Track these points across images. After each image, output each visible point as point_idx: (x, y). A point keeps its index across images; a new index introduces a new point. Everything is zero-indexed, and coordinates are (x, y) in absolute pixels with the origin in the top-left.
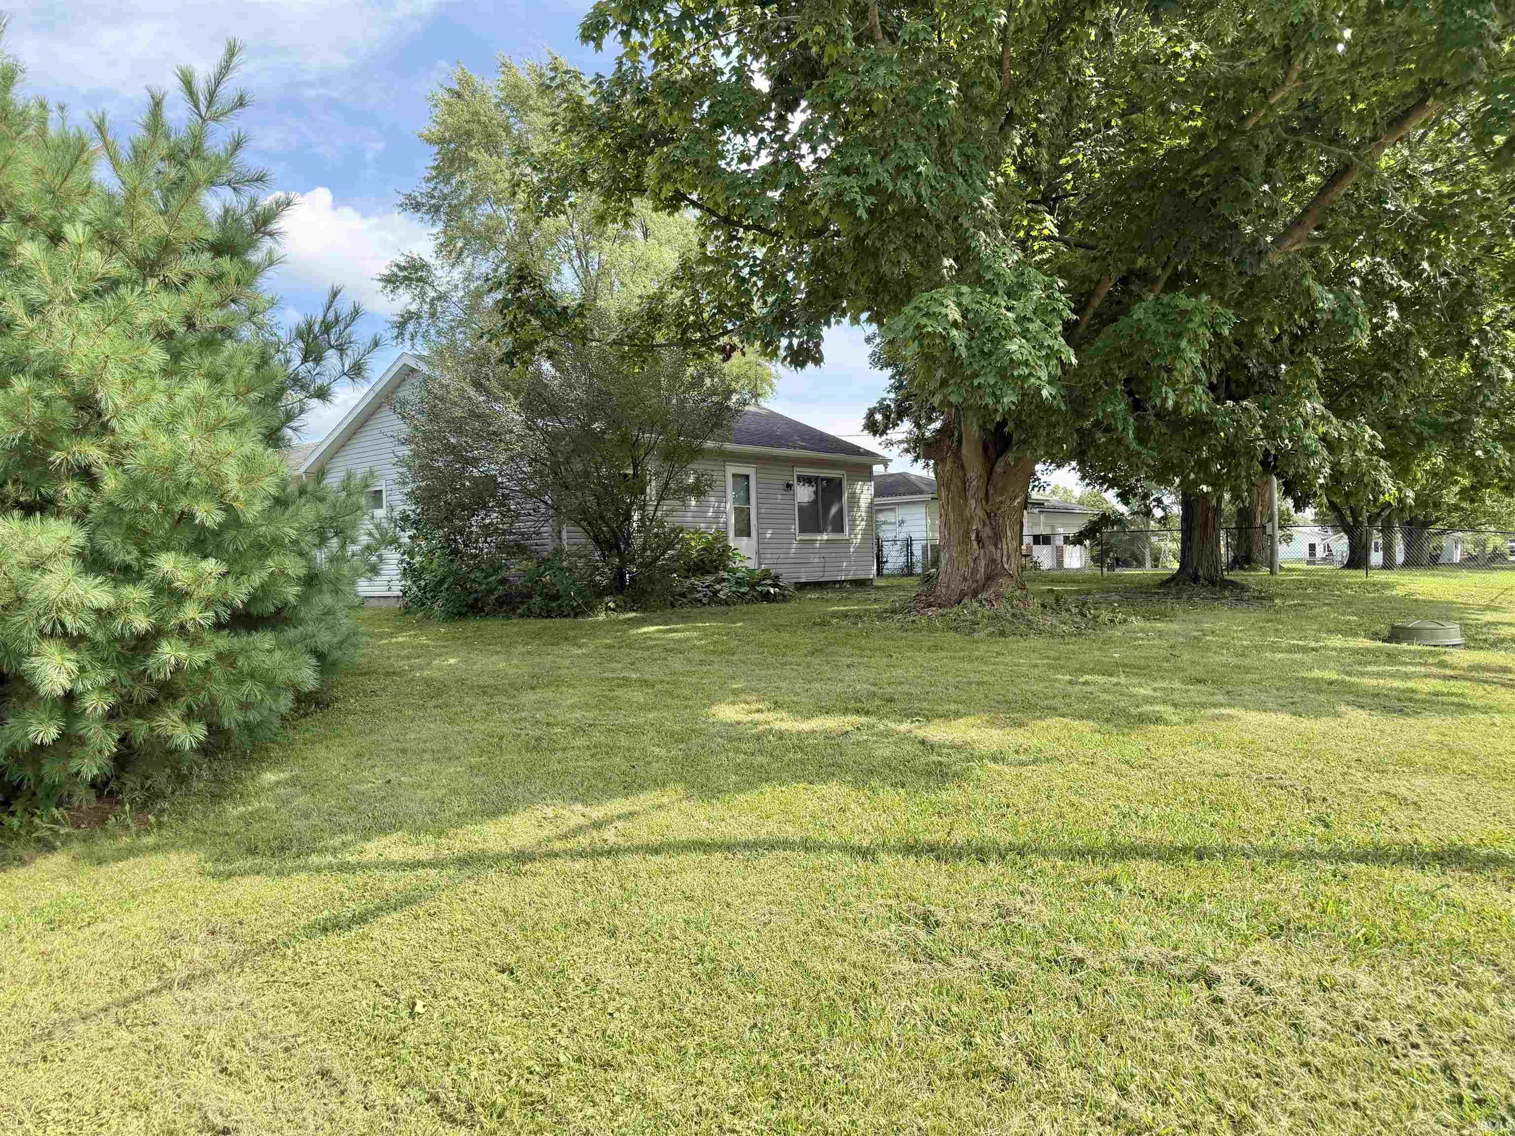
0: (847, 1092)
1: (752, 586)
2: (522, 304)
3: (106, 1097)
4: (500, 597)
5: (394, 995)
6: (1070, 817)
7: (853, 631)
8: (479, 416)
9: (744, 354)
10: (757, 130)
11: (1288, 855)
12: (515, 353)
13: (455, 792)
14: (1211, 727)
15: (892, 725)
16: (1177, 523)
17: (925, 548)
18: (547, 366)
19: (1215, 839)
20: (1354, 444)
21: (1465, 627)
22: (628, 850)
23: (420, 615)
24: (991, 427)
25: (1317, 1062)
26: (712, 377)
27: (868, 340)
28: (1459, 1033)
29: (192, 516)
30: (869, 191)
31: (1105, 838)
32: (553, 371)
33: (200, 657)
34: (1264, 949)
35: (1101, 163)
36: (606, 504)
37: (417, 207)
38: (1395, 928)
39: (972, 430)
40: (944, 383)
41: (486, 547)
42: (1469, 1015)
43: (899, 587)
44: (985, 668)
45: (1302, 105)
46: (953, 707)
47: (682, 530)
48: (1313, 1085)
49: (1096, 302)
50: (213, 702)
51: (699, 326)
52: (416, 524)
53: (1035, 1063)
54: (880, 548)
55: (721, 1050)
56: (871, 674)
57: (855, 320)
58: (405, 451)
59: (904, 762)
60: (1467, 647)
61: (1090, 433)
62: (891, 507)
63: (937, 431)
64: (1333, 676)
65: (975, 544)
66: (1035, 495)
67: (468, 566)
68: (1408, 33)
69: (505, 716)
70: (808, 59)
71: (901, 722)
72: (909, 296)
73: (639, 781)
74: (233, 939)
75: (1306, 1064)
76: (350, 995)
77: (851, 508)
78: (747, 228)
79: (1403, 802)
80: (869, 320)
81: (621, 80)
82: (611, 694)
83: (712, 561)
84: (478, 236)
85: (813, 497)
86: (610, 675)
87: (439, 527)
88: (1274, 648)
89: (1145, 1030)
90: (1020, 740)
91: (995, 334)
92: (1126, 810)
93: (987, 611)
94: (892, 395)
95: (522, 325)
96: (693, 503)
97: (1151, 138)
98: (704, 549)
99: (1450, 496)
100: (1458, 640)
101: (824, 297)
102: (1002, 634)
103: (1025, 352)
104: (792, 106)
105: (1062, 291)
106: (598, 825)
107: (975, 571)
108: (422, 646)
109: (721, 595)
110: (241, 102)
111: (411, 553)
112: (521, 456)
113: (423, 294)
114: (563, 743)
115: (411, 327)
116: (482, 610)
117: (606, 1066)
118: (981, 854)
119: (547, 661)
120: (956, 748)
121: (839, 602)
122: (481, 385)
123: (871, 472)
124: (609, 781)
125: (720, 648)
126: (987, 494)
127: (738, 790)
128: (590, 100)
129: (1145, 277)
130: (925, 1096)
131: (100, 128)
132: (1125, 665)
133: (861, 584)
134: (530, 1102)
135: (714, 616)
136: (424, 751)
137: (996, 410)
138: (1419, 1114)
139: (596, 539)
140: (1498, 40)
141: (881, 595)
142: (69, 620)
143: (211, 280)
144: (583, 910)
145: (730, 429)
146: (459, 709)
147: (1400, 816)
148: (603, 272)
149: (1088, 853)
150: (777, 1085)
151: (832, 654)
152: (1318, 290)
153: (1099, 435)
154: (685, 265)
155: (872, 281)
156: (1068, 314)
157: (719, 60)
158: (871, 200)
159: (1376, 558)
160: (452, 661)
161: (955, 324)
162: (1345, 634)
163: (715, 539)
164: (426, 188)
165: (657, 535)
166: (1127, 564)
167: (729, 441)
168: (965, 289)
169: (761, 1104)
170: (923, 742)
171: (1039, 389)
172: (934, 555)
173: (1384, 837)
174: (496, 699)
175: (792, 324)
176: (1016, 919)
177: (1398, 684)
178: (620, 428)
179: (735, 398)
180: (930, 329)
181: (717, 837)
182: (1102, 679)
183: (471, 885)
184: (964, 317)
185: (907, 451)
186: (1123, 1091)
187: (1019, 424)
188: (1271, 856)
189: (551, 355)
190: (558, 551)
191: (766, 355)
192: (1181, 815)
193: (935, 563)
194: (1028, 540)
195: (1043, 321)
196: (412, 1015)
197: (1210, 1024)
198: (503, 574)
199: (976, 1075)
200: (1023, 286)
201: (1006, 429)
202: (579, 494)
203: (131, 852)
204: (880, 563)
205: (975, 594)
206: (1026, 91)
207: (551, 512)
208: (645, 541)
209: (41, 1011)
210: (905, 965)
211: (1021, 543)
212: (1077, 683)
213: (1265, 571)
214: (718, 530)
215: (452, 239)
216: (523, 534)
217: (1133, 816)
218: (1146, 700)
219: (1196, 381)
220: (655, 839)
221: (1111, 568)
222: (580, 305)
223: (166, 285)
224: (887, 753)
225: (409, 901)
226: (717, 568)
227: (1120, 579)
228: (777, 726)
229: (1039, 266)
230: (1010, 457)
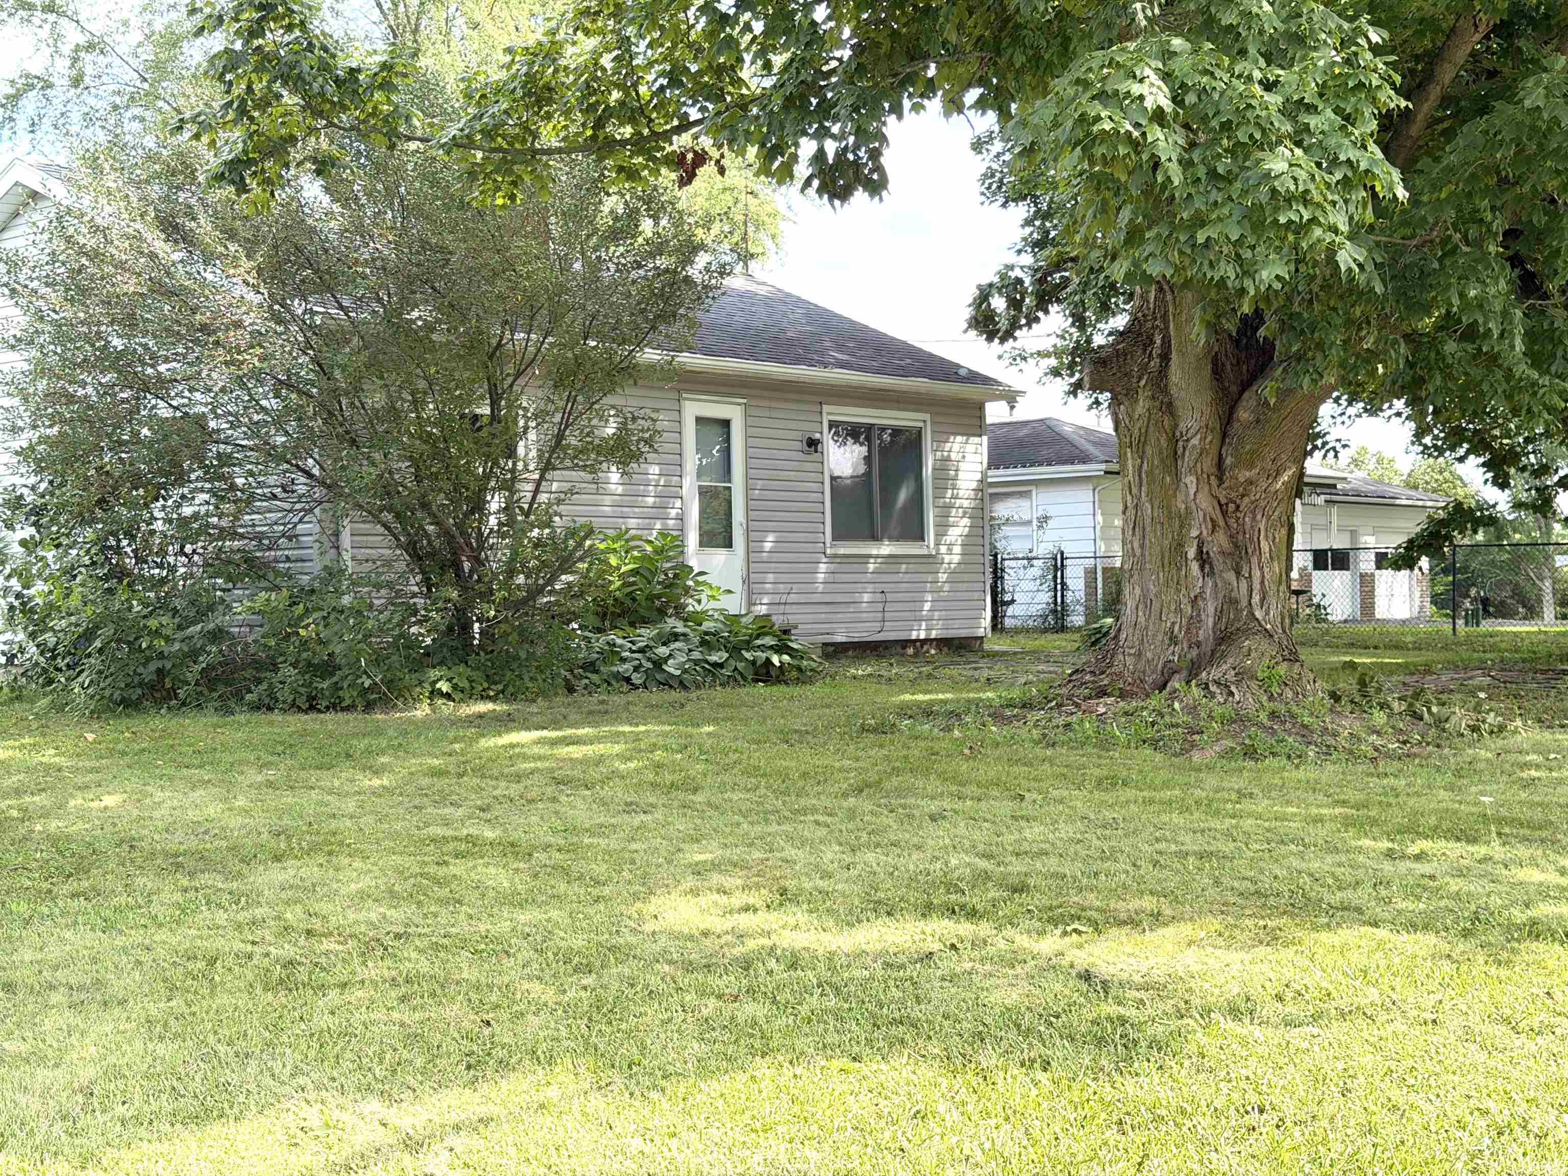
1: (735, 650)
2: (265, 61)
4: (210, 667)
6: (1389, 1132)
7: (943, 745)
8: (171, 293)
9: (722, 171)
12: (250, 162)
15: (1023, 941)
17: (1090, 574)
23: (44, 702)
24: (1231, 326)
26: (656, 219)
27: (977, 145)
32: (326, 199)
36: (435, 477)
39: (1192, 332)
40: (1134, 236)
41: (182, 564)
43: (1036, 655)
44: (1215, 824)
46: (1148, 903)
47: (590, 533)
49: (1446, 74)
51: (630, 111)
52: (36, 514)
54: (998, 574)
56: (981, 835)
57: (954, 105)
58: (17, 363)
59: (1050, 1017)
61: (1433, 342)
62: (1021, 490)
63: (1121, 335)
65: (1195, 567)
66: (1317, 467)
67: (141, 602)
69: (221, 917)
71: (1041, 933)
72: (1066, 55)
73: (498, 1053)
77: (940, 490)
80: (981, 104)
82: (442, 871)
83: (651, 598)
85: (862, 469)
86: (439, 831)
87: (83, 522)
90: (1289, 973)
91: (1242, 136)
92: (1502, 1119)
93: (1218, 705)
94: (1027, 259)
95: (264, 104)
96: (615, 477)
98: (635, 572)
101: (889, 56)
102: (1250, 753)
103: (1302, 175)
105: (1376, 50)
106: (414, 1144)
107: (1194, 621)
108: (47, 768)
109: (671, 668)
111: (25, 576)
112: (257, 375)
113: (57, 37)
114: (341, 973)
115: (30, 104)
116: (172, 694)
119: (308, 801)
121: (914, 684)
122: (176, 227)
123: (982, 417)
124: (434, 1054)
125: (668, 778)
126: (1220, 463)
127: (703, 1070)
129: (1546, 22)
132: (1500, 821)
133: (960, 647)
135: (653, 711)
136: (52, 987)
137: (1242, 291)
139: (411, 547)
141: (999, 670)
145: (692, 324)
146: (123, 899)
151: (900, 792)
153: (1451, 347)
155: (988, 25)
156: (1390, 98)
160: (109, 801)
161: (1159, 116)
163: (659, 551)
165: (538, 544)
166: (1504, 612)
167: (690, 349)
168: (1177, 43)
170: (1086, 976)
171: (1331, 252)
172: (1111, 589)
174: (205, 879)
175: (826, 110)
178: (464, 319)
179: (702, 259)
180: (1107, 126)
182: (1455, 849)
184: (1177, 100)
185: (1055, 372)
187: (1288, 323)
189: (322, 167)
190: (333, 574)
191: (768, 173)
193: (1113, 604)
194: (1302, 560)
195: (1337, 111)
198: (217, 619)
200: (1299, 39)
201: (1262, 332)
202: (377, 456)
204: (999, 604)
205: (1193, 670)
207: (318, 493)
208: (515, 554)
211: (1289, 568)
212: (1403, 857)
214: (663, 534)
216: (259, 537)
217: (1518, 1131)
218: (1544, 893)
221: (1473, 618)
222: (384, 66)
224: (1013, 997)
226: (662, 612)
227: (1489, 644)
228: (787, 940)
230: (1268, 389)
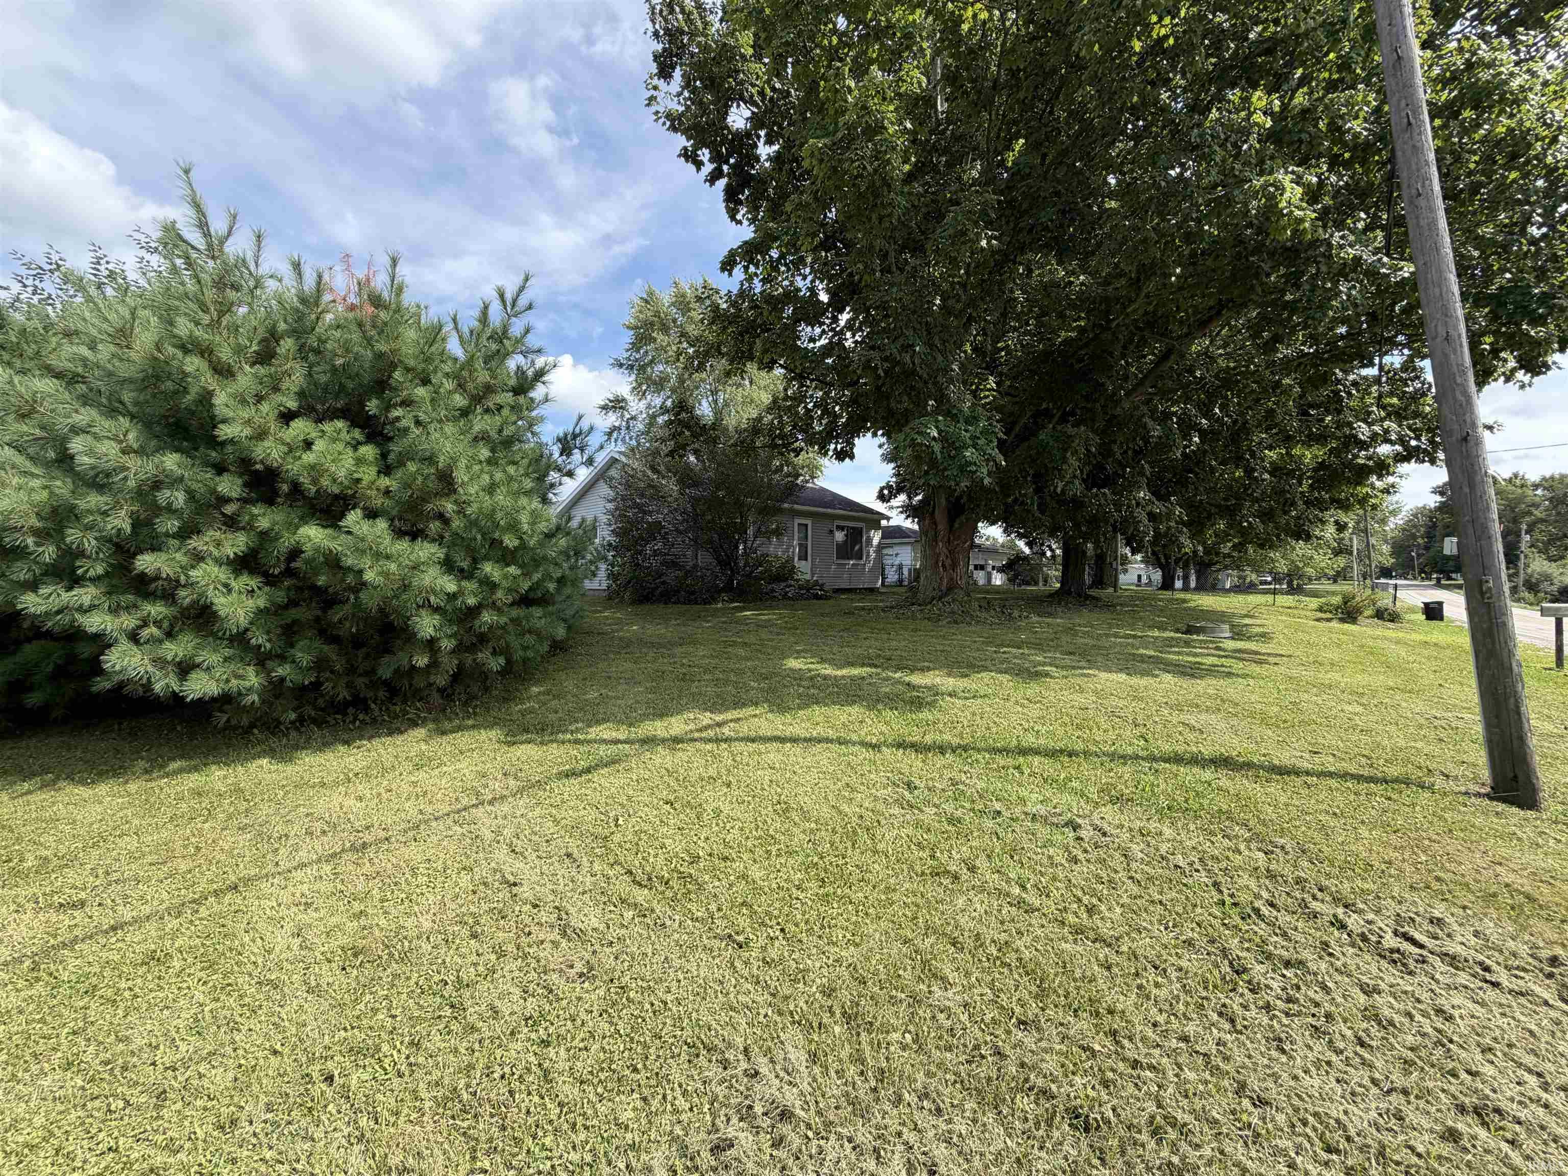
0: (863, 880)
1: (808, 590)
2: (680, 422)
3: (449, 863)
4: (662, 592)
5: (606, 814)
6: (994, 730)
7: (868, 618)
8: (653, 487)
9: (807, 453)
10: (821, 324)
11: (1123, 757)
12: (676, 451)
13: (637, 702)
14: (1079, 681)
15: (890, 674)
16: (1059, 560)
17: (910, 570)
18: (692, 458)
19: (1079, 746)
20: (1169, 515)
21: (1232, 626)
22: (737, 739)
23: (617, 600)
24: (953, 499)
25: (1138, 876)
26: (788, 466)
27: (880, 446)
28: (1224, 864)
29: (501, 542)
30: (886, 359)
31: (1014, 743)
32: (696, 462)
33: (504, 620)
34: (1108, 811)
35: (1022, 346)
36: (724, 539)
37: (621, 365)
38: (1186, 801)
39: (942, 501)
40: (926, 473)
41: (655, 562)
42: (1230, 854)
43: (894, 593)
44: (946, 642)
45: (1146, 313)
47: (768, 556)
48: (1135, 890)
49: (1017, 429)
50: (508, 646)
51: (782, 436)
52: (615, 548)
53: (972, 869)
54: (883, 569)
55: (790, 853)
56: (878, 644)
57: (875, 435)
58: (610, 506)
59: (898, 696)
60: (1233, 638)
61: (1011, 505)
62: (890, 546)
63: (920, 501)
64: (1152, 653)
65: (941, 569)
66: (977, 541)
67: (644, 573)
68: (1214, 270)
69: (666, 661)
70: (852, 283)
71: (896, 672)
72: (907, 422)
73: (742, 701)
74: (516, 778)
75: (1131, 878)
76: (582, 813)
77: (867, 545)
78: (812, 381)
79: (1192, 728)
80: (882, 435)
81: (742, 294)
82: (726, 650)
83: (784, 575)
84: (655, 383)
85: (845, 538)
86: (725, 639)
87: (628, 551)
88: (1116, 636)
89: (1036, 854)
90: (966, 685)
91: (958, 445)
92: (1026, 727)
93: (947, 608)
94: (894, 479)
95: (680, 434)
96: (775, 540)
97: (1055, 332)
98: (780, 567)
99: (1226, 548)
100: (1228, 635)
101: (856, 421)
102: (956, 622)
103: (975, 457)
104: (841, 311)
105: (998, 421)
106: (719, 725)
107: (941, 584)
108: (618, 618)
109: (790, 595)
110: (530, 307)
111: (613, 565)
112: (676, 510)
113: (622, 416)
114: (698, 677)
115: (615, 435)
116: (652, 599)
117: (725, 859)
118: (942, 749)
119: (689, 629)
120: (929, 688)
121: (859, 601)
122: (655, 469)
123: (880, 525)
124: (725, 700)
125: (789, 626)
126: (949, 539)
127: (800, 708)
128: (725, 306)
129: (1047, 414)
130: (907, 885)
131: (455, 320)
132: (1027, 643)
133: (872, 590)
134: (682, 877)
135: (785, 607)
136: (620, 678)
137: (956, 490)
138: (1199, 910)
139: (718, 560)
140: (1268, 275)
141: (883, 597)
142: (432, 599)
143: (513, 408)
144: (712, 772)
145: (798, 497)
146: (639, 655)
147: (1191, 736)
148: (726, 404)
149: (1004, 751)
150: (823, 875)
151: (855, 631)
152: (1150, 423)
153: (1016, 507)
154: (775, 401)
155: (885, 412)
156: (1001, 435)
157: (799, 283)
158: (886, 365)
159: (1179, 584)
160: (635, 628)
161: (934, 438)
162: (1159, 629)
163: (787, 561)
164: (626, 355)
165: (753, 558)
166: (1028, 584)
167: (797, 504)
168: (940, 418)
169: (813, 884)
170: (908, 684)
171: (982, 479)
172: (916, 574)
173: (1180, 749)
174: (661, 650)
175: (838, 436)
176: (961, 787)
177: (1190, 659)
178: (734, 495)
179: (801, 479)
180: (919, 441)
181: (788, 734)
182: (1014, 650)
183: (648, 754)
184: (940, 434)
185: (902, 512)
186: (1023, 888)
187: (969, 499)
188: (1112, 756)
189: (696, 452)
190: (695, 566)
191: (821, 454)
192: (1060, 732)
193: (917, 578)
194: (972, 567)
195: (986, 439)
196: (617, 826)
197: (1075, 852)
198: (664, 578)
199: (937, 874)
200: (975, 418)
201: (962, 501)
202: (709, 533)
203: (459, 729)
204: (884, 578)
205: (940, 598)
206: (980, 303)
207: (692, 543)
208: (746, 561)
209: (413, 813)
210: (896, 811)
211: (968, 569)
212: (999, 652)
213: (1111, 590)
214: (788, 557)
215: (640, 385)
216: (676, 555)
217: (1031, 730)
218: (1040, 664)
219: (1075, 477)
220: (753, 734)
221: (1019, 585)
222: (712, 423)
223: (487, 411)
224: (887, 690)
225: (614, 762)
226: (787, 579)
227: (1024, 592)
228: (823, 672)
229: (984, 406)
230: (964, 518)
